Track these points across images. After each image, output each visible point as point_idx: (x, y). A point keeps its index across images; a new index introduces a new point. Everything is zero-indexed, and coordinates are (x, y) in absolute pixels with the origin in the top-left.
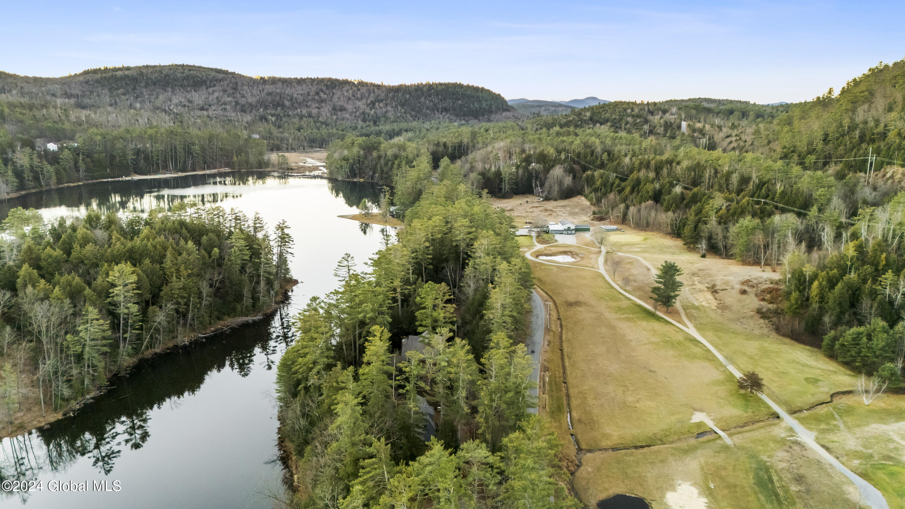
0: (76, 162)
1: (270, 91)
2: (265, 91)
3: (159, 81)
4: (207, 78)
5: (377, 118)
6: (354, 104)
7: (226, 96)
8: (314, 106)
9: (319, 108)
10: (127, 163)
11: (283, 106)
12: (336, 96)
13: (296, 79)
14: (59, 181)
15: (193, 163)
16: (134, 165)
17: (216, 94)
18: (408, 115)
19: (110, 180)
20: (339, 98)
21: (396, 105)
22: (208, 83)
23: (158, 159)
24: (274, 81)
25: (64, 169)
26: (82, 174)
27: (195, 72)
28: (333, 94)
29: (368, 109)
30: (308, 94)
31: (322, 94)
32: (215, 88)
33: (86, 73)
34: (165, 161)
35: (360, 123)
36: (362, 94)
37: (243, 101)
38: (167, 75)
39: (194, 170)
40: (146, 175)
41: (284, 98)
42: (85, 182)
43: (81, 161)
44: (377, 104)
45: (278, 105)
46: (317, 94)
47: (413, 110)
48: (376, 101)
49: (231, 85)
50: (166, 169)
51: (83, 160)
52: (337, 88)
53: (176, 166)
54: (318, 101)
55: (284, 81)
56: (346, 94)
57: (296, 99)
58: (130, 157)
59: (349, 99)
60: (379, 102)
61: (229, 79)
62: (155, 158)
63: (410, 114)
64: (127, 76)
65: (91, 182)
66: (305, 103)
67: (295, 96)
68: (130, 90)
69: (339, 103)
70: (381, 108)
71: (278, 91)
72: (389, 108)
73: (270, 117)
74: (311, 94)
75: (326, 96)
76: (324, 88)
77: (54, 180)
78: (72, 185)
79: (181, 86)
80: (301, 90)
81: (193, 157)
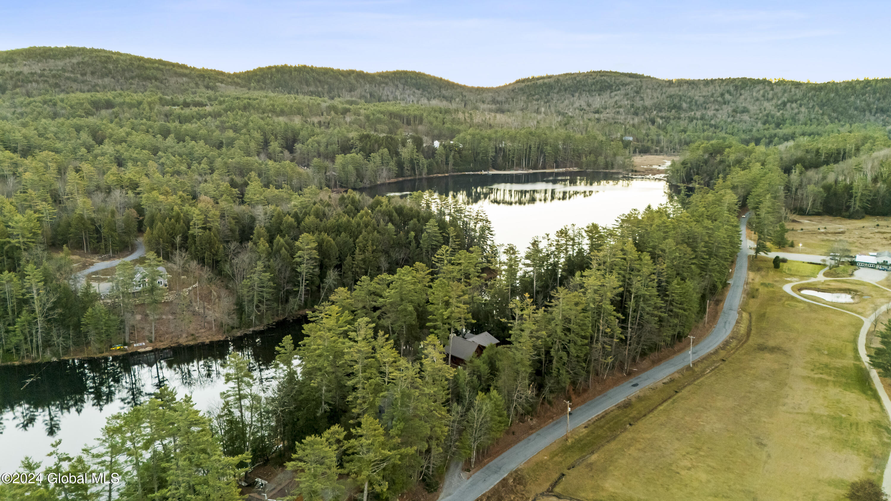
0: (447, 157)
1: (672, 93)
2: (667, 94)
4: (615, 82)
5: (783, 120)
6: (761, 105)
7: (625, 99)
8: (712, 108)
9: (717, 110)
10: (488, 159)
11: (679, 109)
12: (743, 97)
14: (430, 172)
15: (544, 162)
16: (493, 161)
17: (617, 98)
18: (826, 117)
19: (471, 173)
20: (746, 99)
21: (813, 106)
22: (614, 87)
23: (513, 157)
25: (437, 163)
26: (450, 167)
27: (605, 78)
28: (741, 95)
29: (776, 110)
30: (712, 95)
31: (727, 96)
32: (618, 92)
33: (518, 82)
34: (520, 159)
35: (760, 125)
36: (776, 94)
37: (639, 104)
38: (580, 82)
39: (544, 168)
40: (501, 170)
41: (684, 101)
42: (452, 174)
43: (451, 157)
44: (788, 105)
45: (674, 107)
46: (722, 95)
47: (834, 111)
48: (789, 101)
49: (635, 88)
50: (519, 166)
51: (453, 156)
52: (747, 88)
53: (529, 163)
54: (719, 103)
55: (692, 84)
56: (755, 94)
57: (696, 101)
58: (491, 154)
59: (758, 100)
60: (792, 102)
61: (635, 83)
62: (511, 157)
63: (829, 115)
64: (545, 84)
65: (455, 174)
66: (704, 105)
67: (697, 98)
68: (544, 96)
69: (743, 105)
70: (792, 109)
71: (681, 93)
72: (803, 109)
74: (715, 96)
75: (731, 97)
76: (732, 89)
77: (425, 171)
78: (440, 175)
79: (589, 91)
80: (706, 91)
81: (545, 156)
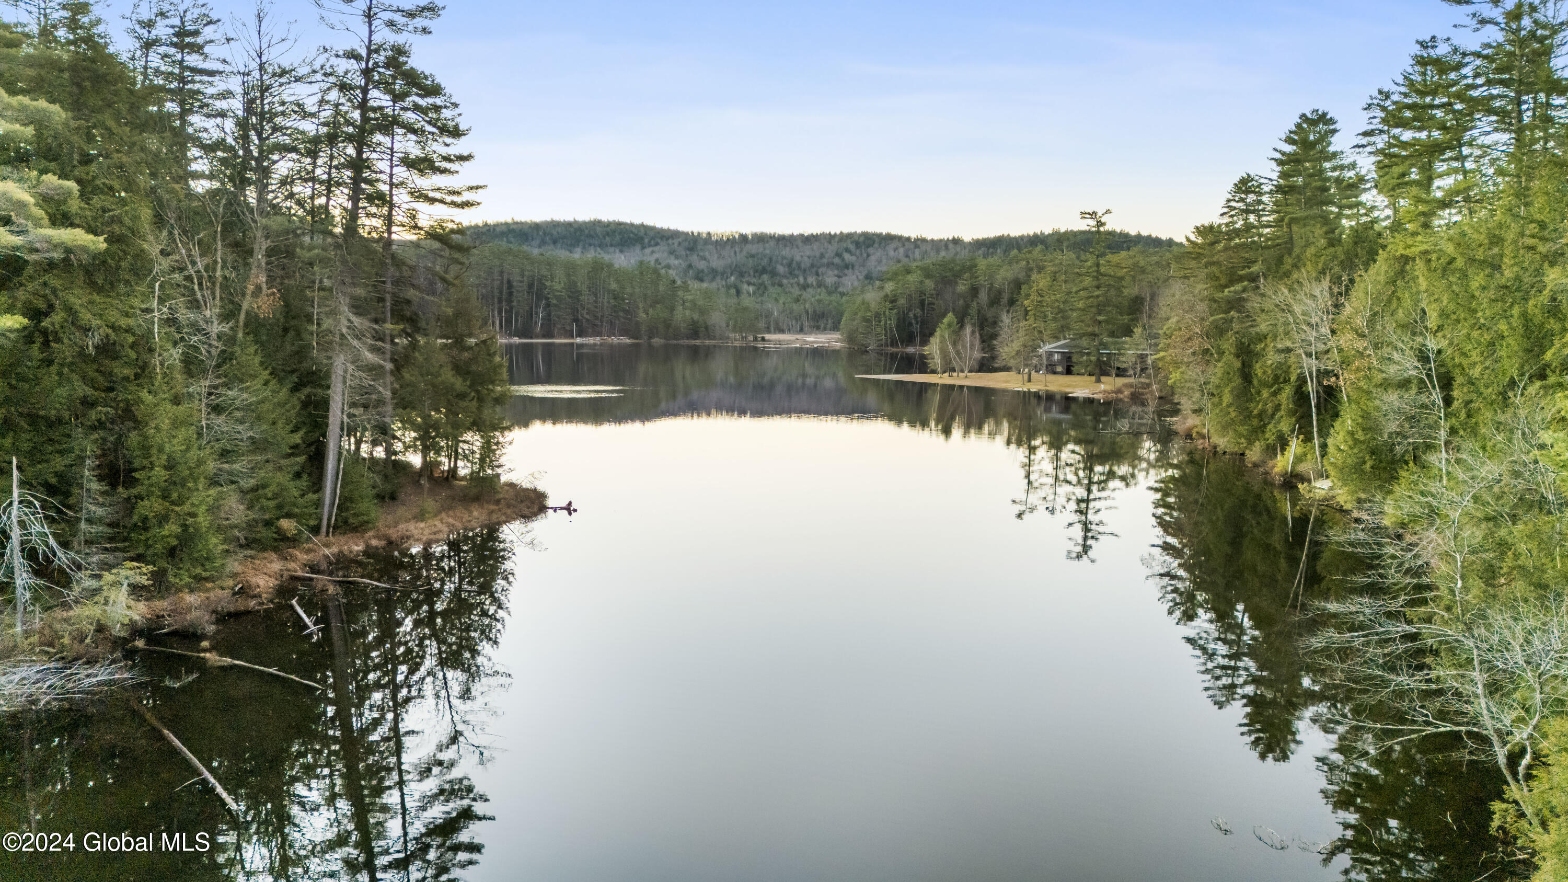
1: (754, 252)
2: (744, 254)
3: (564, 237)
7: (672, 258)
8: (830, 273)
9: (839, 277)
11: (774, 274)
12: (873, 258)
13: (802, 235)
15: (548, 319)
20: (880, 262)
22: (646, 241)
24: (761, 239)
27: (627, 226)
28: (868, 256)
30: (822, 257)
31: (847, 256)
32: (656, 248)
36: (924, 253)
37: (702, 265)
39: (549, 331)
41: (777, 262)
45: (764, 271)
46: (838, 255)
52: (876, 245)
53: (508, 321)
54: (837, 266)
56: (892, 253)
57: (799, 264)
59: (899, 261)
61: (683, 236)
66: (814, 269)
67: (798, 258)
69: (879, 268)
71: (768, 252)
73: (745, 286)
74: (827, 256)
75: (854, 258)
76: (852, 247)
79: (600, 245)
80: (807, 250)
81: (548, 305)
